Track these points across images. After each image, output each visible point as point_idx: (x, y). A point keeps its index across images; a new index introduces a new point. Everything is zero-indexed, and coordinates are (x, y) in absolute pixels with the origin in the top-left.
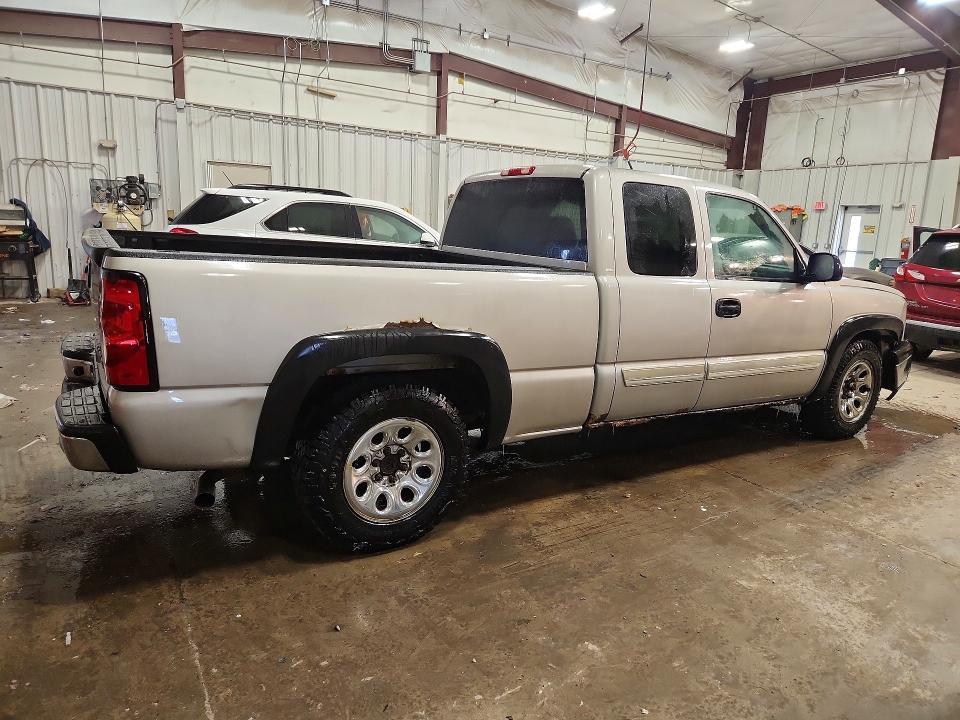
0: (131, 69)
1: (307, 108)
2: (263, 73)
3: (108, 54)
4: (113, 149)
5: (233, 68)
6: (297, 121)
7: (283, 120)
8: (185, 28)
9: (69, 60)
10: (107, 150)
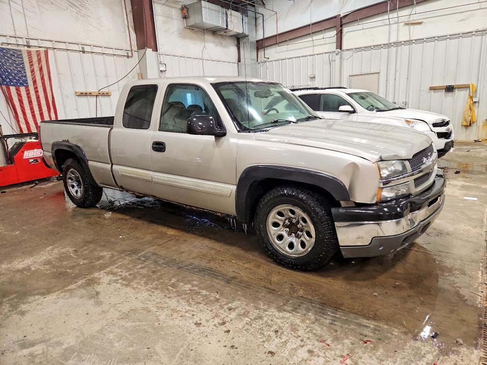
0: (323, 42)
1: (404, 34)
2: (380, 23)
3: (315, 38)
4: (314, 77)
5: (365, 26)
6: (397, 44)
7: (388, 45)
8: (342, 16)
9: (302, 45)
10: (313, 78)
